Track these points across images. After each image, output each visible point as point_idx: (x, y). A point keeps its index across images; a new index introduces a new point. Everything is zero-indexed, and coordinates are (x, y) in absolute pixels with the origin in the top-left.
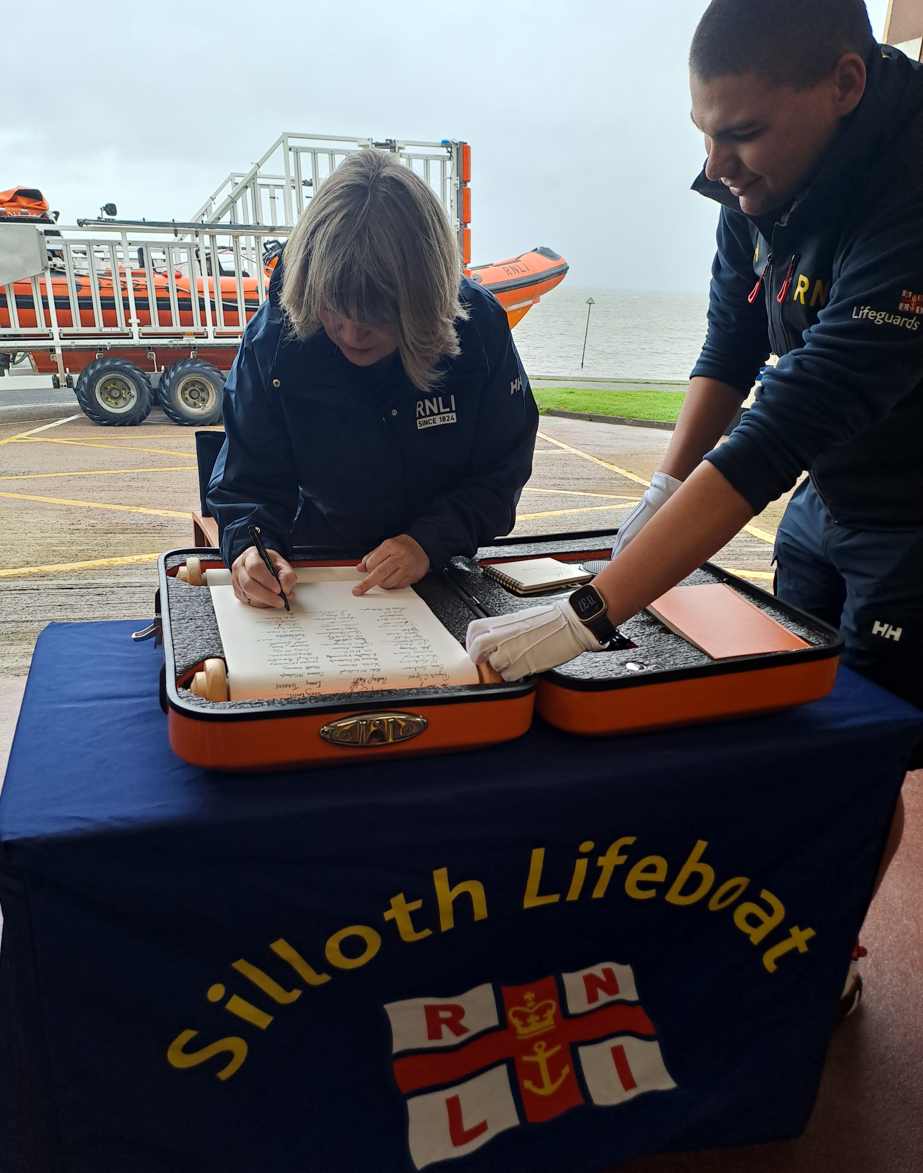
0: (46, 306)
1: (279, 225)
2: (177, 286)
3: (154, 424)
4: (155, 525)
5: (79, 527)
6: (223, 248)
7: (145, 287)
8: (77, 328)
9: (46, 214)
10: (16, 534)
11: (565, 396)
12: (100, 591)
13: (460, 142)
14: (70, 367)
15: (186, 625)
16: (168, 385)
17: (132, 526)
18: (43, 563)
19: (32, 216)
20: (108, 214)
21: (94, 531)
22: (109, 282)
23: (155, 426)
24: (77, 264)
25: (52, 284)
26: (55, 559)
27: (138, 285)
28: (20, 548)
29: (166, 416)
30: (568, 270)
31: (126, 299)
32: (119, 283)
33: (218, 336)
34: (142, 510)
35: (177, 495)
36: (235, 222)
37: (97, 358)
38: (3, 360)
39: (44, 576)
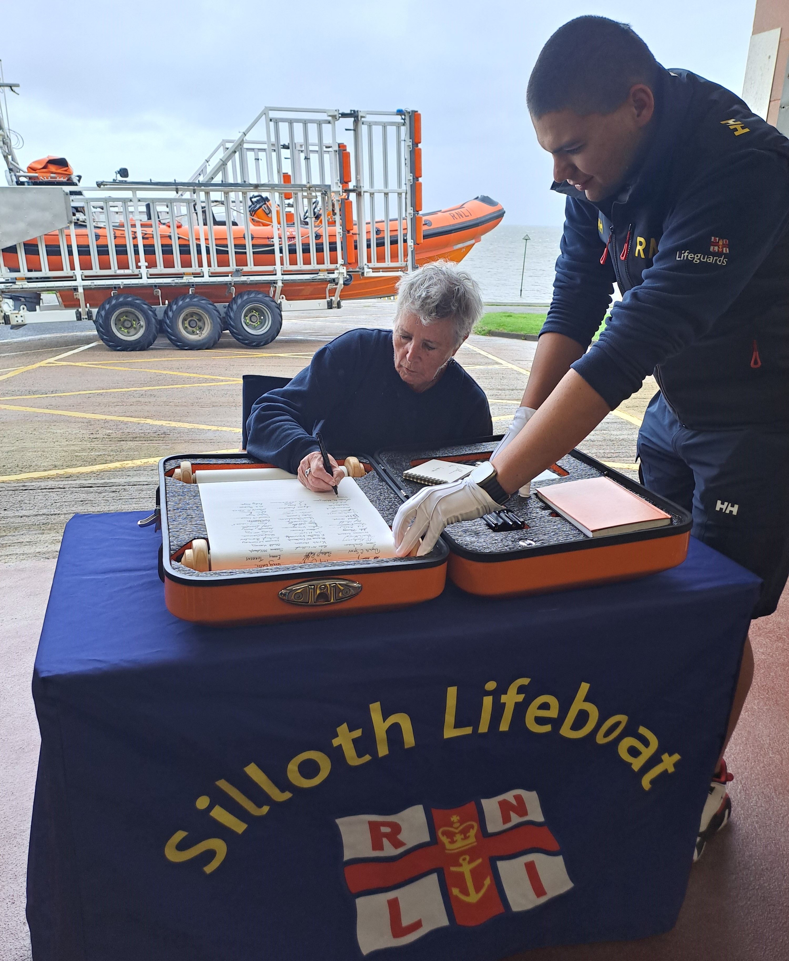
0: (70, 253)
1: (262, 182)
2: (178, 234)
3: (159, 349)
4: (160, 434)
5: (98, 436)
6: (216, 201)
7: (151, 236)
8: (96, 270)
9: (71, 178)
10: (46, 442)
11: (504, 319)
12: (114, 488)
13: (412, 111)
14: (90, 302)
15: (179, 514)
16: (171, 317)
17: (140, 434)
18: (68, 467)
19: (60, 179)
20: (121, 176)
21: (110, 440)
22: (122, 232)
23: (160, 350)
24: (96, 218)
25: (76, 235)
26: (78, 463)
27: (146, 234)
28: (50, 454)
29: (169, 342)
30: (505, 215)
31: (136, 246)
32: (131, 233)
33: (213, 275)
34: (149, 421)
35: (178, 408)
36: (226, 181)
37: (112, 295)
38: (35, 298)
39: (69, 477)
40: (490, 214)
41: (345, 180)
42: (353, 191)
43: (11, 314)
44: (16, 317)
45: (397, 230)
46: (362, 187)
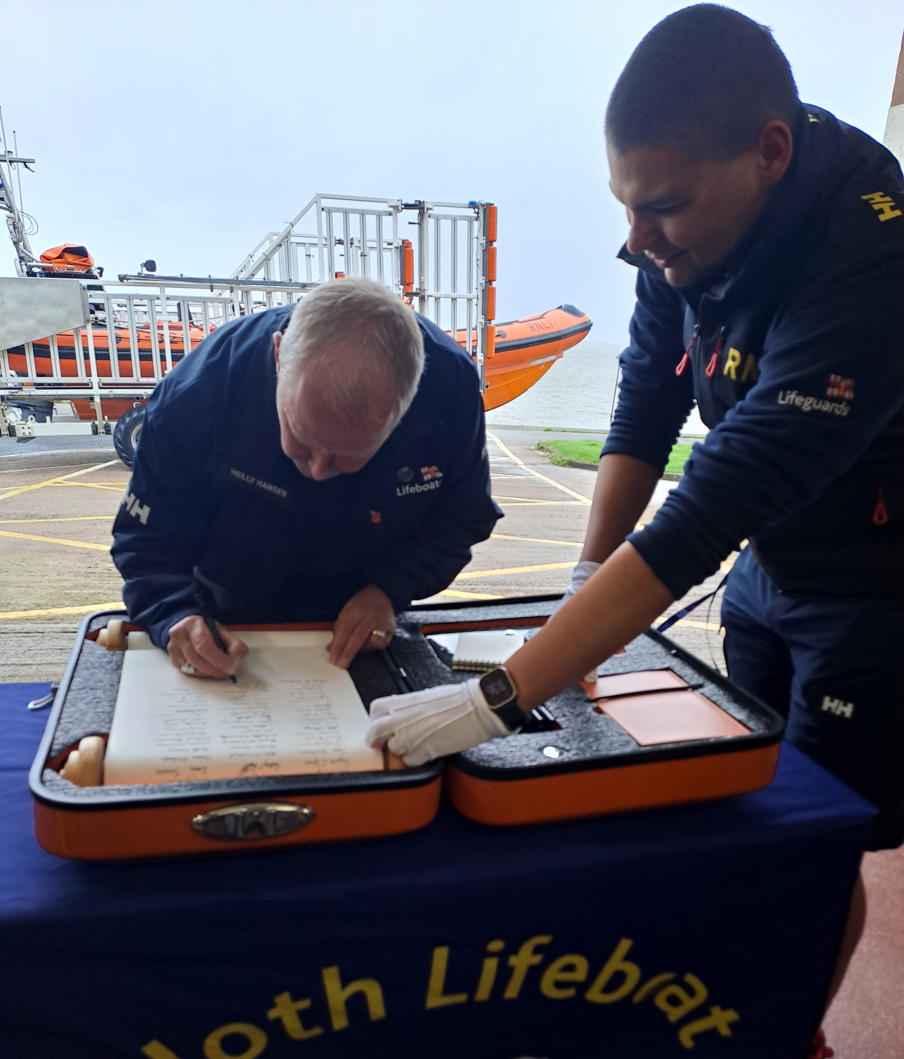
0: (87, 357)
1: (312, 282)
6: (258, 303)
7: (181, 340)
8: (116, 378)
9: (90, 270)
10: (33, 576)
11: (587, 448)
13: (487, 204)
14: (108, 415)
19: (78, 271)
20: (148, 270)
22: (147, 335)
24: (119, 317)
25: (94, 336)
26: (66, 602)
27: (175, 337)
28: (35, 591)
30: (592, 327)
31: (162, 351)
32: (157, 336)
36: (269, 278)
37: (134, 406)
38: (46, 407)
39: (51, 619)
40: (575, 326)
41: (407, 281)
42: (416, 294)
43: (17, 424)
44: (23, 428)
45: (465, 342)
46: (426, 291)
